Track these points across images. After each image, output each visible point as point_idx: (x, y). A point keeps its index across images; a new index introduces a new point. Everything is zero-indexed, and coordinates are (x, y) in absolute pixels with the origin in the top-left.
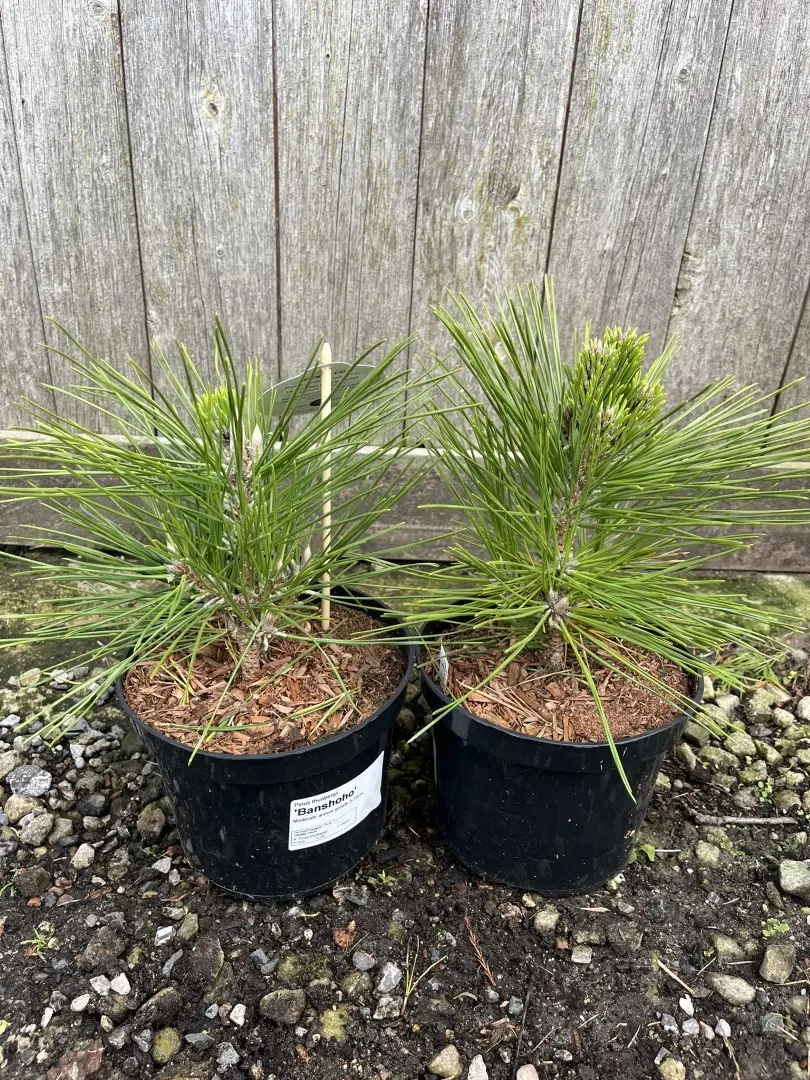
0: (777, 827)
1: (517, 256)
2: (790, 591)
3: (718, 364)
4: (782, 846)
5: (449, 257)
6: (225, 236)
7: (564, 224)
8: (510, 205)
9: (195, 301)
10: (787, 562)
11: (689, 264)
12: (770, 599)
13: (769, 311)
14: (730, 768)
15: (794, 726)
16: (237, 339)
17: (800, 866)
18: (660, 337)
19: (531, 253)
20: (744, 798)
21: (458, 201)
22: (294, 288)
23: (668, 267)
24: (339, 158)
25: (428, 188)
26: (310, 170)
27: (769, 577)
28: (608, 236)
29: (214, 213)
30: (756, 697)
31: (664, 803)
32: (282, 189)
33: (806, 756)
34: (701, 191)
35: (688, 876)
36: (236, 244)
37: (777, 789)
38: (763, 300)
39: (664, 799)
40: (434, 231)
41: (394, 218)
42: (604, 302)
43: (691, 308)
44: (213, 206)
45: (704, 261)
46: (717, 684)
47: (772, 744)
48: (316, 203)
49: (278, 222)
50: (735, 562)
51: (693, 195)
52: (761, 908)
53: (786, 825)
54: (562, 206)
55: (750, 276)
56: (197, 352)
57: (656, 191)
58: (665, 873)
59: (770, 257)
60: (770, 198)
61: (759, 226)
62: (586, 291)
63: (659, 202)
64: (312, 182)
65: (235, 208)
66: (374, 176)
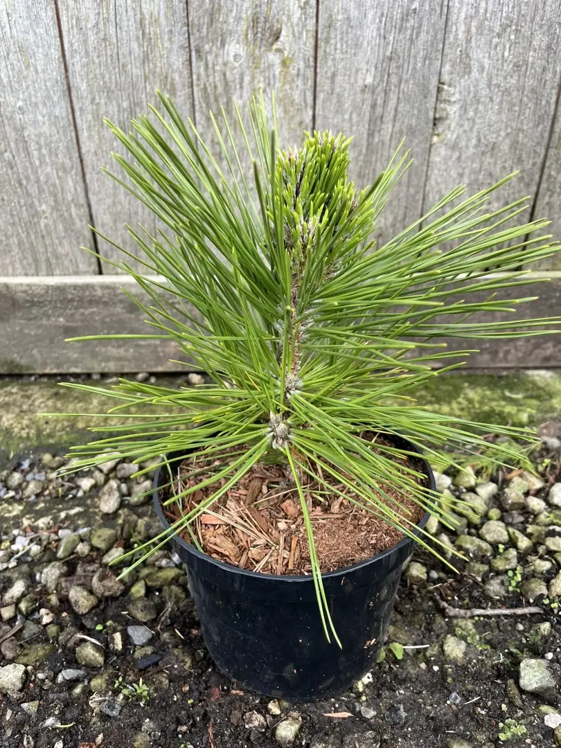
0: (523, 616)
1: (286, 96)
2: (548, 385)
3: (476, 187)
4: (526, 638)
5: (225, 100)
6: (23, 93)
7: (326, 62)
8: (275, 47)
9: (6, 155)
10: (547, 359)
11: (444, 93)
12: (529, 393)
13: (521, 135)
14: (483, 556)
15: (546, 513)
16: (49, 187)
17: (539, 665)
18: (422, 164)
19: (298, 92)
20: (494, 587)
21: (227, 46)
22: (90, 137)
23: (425, 97)
24: (113, 12)
25: (198, 34)
26: (89, 26)
27: (530, 372)
28: (367, 70)
29: (10, 73)
30: (512, 485)
31: (418, 595)
32: (66, 46)
33: (554, 544)
34: (450, 24)
35: (434, 673)
36: (33, 99)
37: (526, 578)
38: (514, 125)
39: (418, 591)
40: (208, 76)
41: (170, 65)
42: (369, 134)
43: (449, 136)
44: (9, 67)
45: (457, 90)
46: (478, 473)
47: (523, 531)
48: (98, 57)
49: (67, 77)
50: (501, 361)
51: (443, 27)
52: (500, 708)
53: (532, 615)
54: (323, 44)
55: (501, 102)
56: (16, 200)
57: (408, 25)
58: (412, 671)
59: (518, 83)
60: (514, 27)
61: (506, 54)
62: (352, 125)
63: (412, 35)
64: (92, 38)
65: (28, 67)
66: (147, 26)
